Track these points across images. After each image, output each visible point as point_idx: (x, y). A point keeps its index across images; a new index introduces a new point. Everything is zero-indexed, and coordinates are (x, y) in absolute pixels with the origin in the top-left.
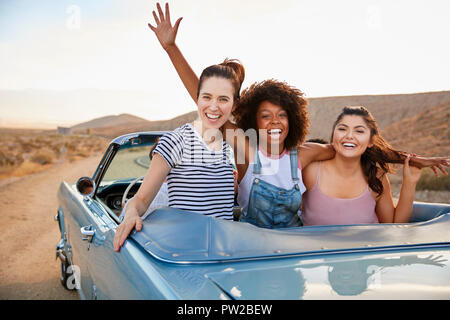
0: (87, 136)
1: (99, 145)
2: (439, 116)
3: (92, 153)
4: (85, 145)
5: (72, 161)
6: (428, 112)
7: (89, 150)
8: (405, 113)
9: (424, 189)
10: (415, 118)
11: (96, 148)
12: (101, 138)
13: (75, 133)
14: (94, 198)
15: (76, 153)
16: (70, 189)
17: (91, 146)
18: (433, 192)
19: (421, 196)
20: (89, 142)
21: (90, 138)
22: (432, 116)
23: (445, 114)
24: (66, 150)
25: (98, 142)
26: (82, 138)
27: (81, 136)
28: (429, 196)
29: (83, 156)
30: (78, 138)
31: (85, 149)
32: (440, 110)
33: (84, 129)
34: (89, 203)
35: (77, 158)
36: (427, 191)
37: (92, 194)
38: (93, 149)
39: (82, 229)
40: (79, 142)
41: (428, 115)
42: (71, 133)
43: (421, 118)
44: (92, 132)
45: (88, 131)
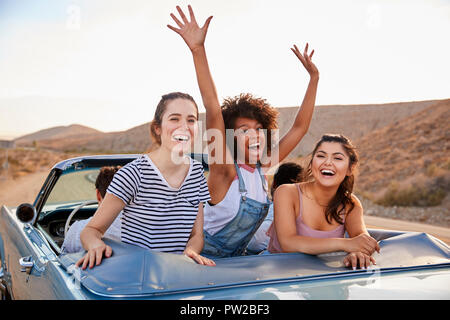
0: (33, 149)
1: (46, 159)
2: (408, 128)
3: (38, 167)
4: (31, 160)
5: (16, 177)
6: (397, 123)
7: (35, 165)
8: (375, 125)
9: (392, 205)
10: (385, 129)
11: (43, 162)
12: (49, 151)
13: (20, 145)
14: (35, 225)
15: (20, 168)
16: (10, 214)
17: (38, 160)
18: (401, 208)
19: (389, 213)
20: (36, 156)
21: (36, 151)
22: (401, 129)
23: (414, 127)
24: (9, 165)
25: (45, 156)
26: (27, 151)
27: (26, 149)
28: (397, 212)
29: (28, 171)
30: (22, 151)
31: (30, 163)
32: (410, 121)
33: (29, 141)
34: (29, 231)
35: (22, 173)
36: (395, 207)
37: (33, 221)
38: (39, 164)
39: (21, 261)
40: (25, 156)
41: (397, 127)
42: (15, 146)
43: (391, 130)
44: (38, 145)
45: (34, 144)
